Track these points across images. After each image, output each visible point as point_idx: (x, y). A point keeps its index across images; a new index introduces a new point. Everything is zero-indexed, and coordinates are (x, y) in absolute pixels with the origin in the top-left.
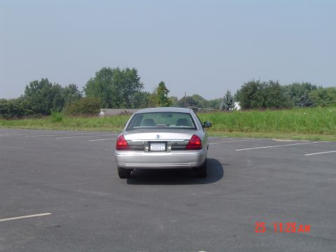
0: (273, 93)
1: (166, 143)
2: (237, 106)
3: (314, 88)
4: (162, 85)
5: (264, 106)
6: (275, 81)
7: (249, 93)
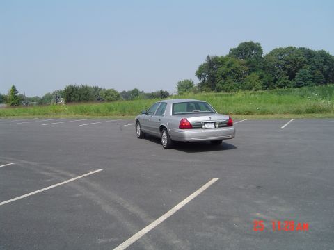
0: (85, 92)
1: (215, 123)
2: (62, 101)
3: (100, 89)
4: (14, 88)
5: (80, 101)
6: (85, 85)
7: (70, 92)
